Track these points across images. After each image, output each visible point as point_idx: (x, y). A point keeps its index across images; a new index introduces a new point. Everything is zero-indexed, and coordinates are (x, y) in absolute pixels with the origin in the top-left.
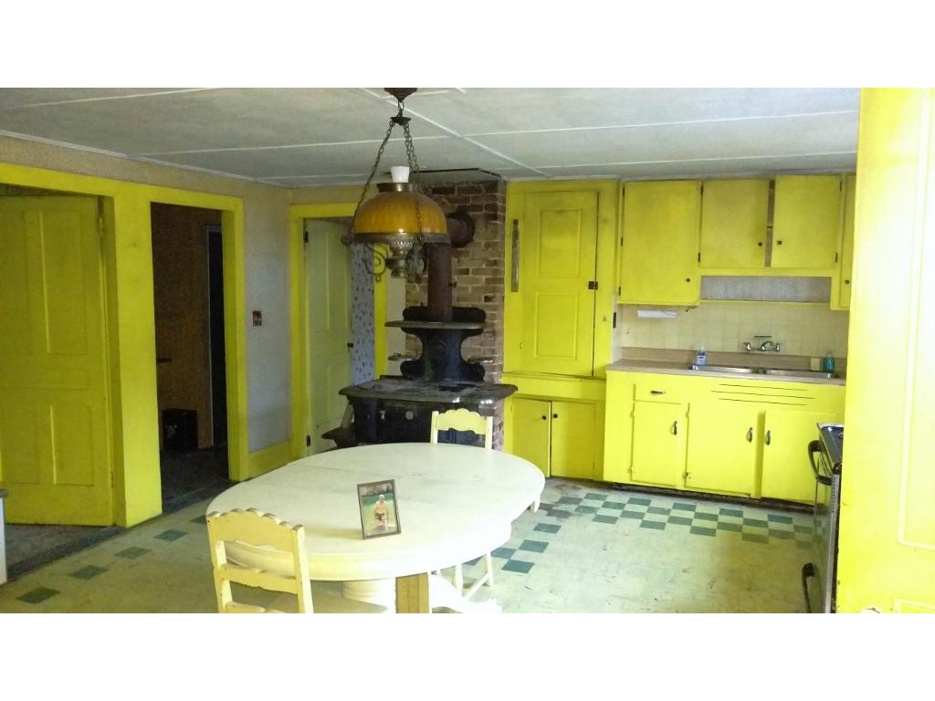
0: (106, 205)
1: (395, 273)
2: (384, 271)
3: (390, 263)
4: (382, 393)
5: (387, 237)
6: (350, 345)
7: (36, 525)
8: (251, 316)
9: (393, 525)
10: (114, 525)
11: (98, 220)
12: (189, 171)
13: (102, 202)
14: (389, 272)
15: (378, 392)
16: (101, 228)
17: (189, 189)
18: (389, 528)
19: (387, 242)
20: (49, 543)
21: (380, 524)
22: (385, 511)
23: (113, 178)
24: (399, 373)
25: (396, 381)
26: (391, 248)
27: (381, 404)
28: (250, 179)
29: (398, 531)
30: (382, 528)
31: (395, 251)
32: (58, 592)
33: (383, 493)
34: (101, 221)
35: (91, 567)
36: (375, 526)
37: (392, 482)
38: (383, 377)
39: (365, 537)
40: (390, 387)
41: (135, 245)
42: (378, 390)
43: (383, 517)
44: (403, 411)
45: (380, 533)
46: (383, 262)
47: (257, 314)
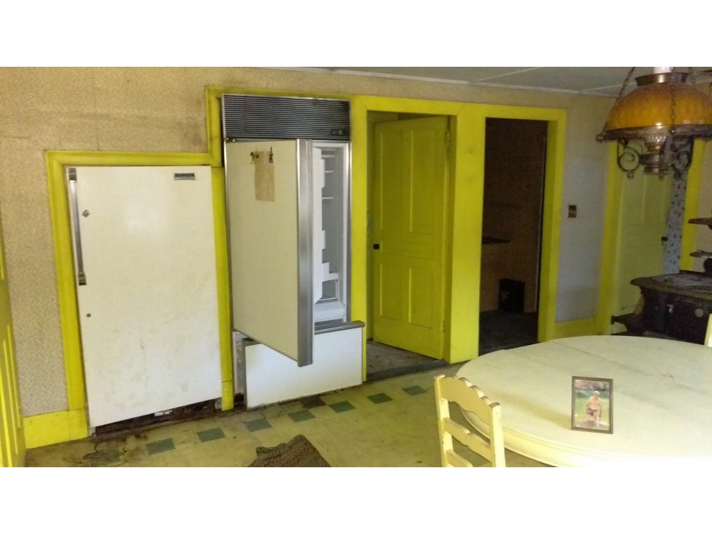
0: (452, 121)
1: (649, 169)
2: (637, 167)
3: (643, 159)
4: (672, 287)
5: (641, 132)
6: (664, 239)
7: (398, 349)
8: (567, 209)
9: (605, 423)
10: (443, 360)
11: (446, 134)
12: (520, 89)
13: (450, 120)
14: (642, 168)
15: (669, 287)
16: (448, 140)
17: (520, 105)
18: (601, 425)
19: (641, 138)
20: (400, 363)
21: (592, 419)
22: (598, 408)
23: (457, 101)
24: (702, 270)
25: (695, 277)
26: (646, 144)
27: (671, 298)
28: (576, 92)
29: (610, 431)
30: (592, 423)
31: (650, 146)
32: (391, 400)
33: (598, 389)
34: (448, 135)
35: (417, 387)
36: (586, 420)
37: (610, 381)
38: (682, 272)
39: (574, 428)
40: (686, 282)
41: (471, 152)
42: (668, 283)
43: (595, 413)
44: (694, 308)
45: (590, 427)
46: (637, 159)
47: (573, 208)
